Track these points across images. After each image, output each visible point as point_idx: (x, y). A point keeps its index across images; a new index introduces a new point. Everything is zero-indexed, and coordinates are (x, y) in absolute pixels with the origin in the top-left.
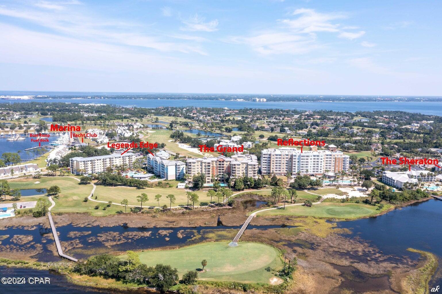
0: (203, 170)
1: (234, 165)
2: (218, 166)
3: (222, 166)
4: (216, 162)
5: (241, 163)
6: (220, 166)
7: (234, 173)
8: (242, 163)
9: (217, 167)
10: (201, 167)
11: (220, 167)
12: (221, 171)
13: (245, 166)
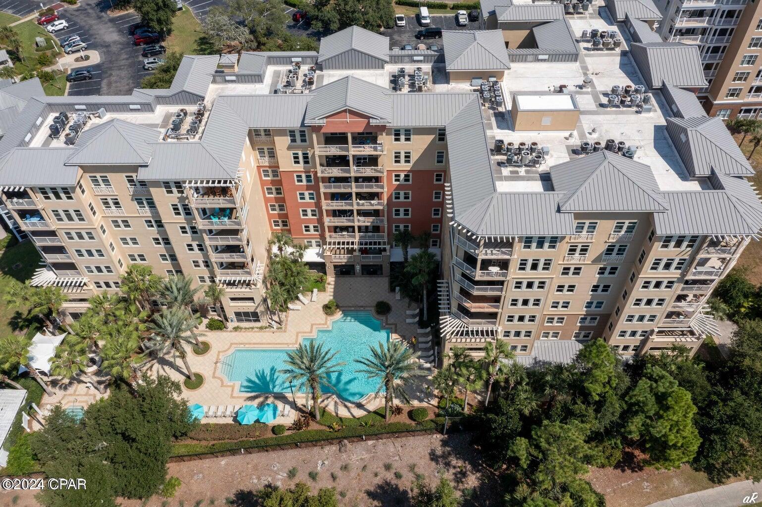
0: (179, 238)
2: (322, 172)
3: (354, 172)
4: (298, 136)
9: (312, 178)
13: (604, 234)
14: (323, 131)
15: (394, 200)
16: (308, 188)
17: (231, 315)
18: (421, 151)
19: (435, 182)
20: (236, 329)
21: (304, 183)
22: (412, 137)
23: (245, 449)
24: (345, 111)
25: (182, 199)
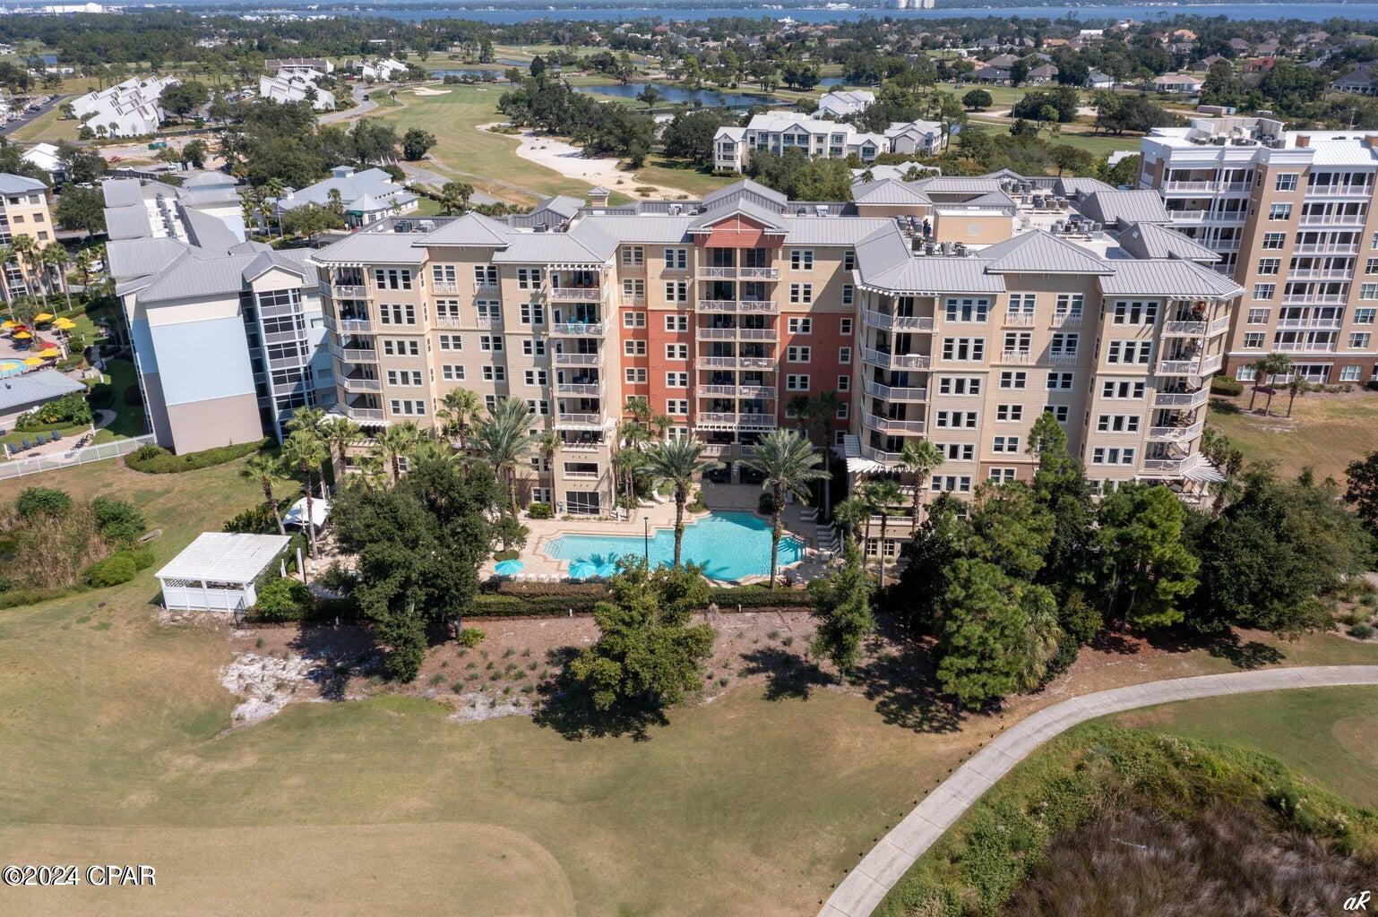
0: (519, 362)
1: (908, 306)
2: (701, 307)
3: (740, 308)
4: (676, 257)
5: (996, 285)
6: (718, 307)
7: (899, 412)
8: (1016, 280)
9: (688, 323)
10: (486, 323)
11: (725, 321)
12: (739, 365)
13: (1046, 317)
14: (709, 244)
15: (789, 361)
16: (680, 338)
17: (561, 498)
18: (825, 284)
19: (842, 334)
20: (565, 519)
21: (676, 330)
22: (814, 263)
23: (575, 611)
24: (735, 217)
25: (535, 297)
